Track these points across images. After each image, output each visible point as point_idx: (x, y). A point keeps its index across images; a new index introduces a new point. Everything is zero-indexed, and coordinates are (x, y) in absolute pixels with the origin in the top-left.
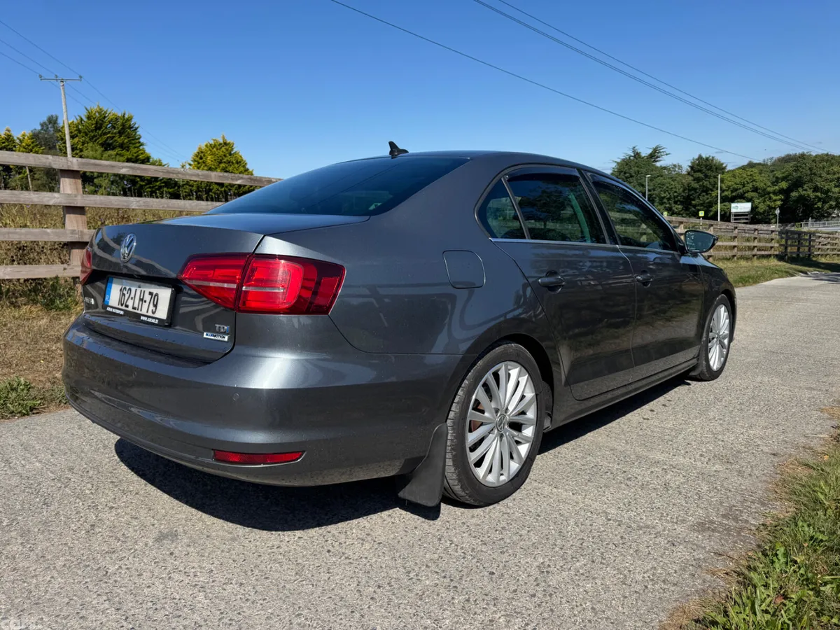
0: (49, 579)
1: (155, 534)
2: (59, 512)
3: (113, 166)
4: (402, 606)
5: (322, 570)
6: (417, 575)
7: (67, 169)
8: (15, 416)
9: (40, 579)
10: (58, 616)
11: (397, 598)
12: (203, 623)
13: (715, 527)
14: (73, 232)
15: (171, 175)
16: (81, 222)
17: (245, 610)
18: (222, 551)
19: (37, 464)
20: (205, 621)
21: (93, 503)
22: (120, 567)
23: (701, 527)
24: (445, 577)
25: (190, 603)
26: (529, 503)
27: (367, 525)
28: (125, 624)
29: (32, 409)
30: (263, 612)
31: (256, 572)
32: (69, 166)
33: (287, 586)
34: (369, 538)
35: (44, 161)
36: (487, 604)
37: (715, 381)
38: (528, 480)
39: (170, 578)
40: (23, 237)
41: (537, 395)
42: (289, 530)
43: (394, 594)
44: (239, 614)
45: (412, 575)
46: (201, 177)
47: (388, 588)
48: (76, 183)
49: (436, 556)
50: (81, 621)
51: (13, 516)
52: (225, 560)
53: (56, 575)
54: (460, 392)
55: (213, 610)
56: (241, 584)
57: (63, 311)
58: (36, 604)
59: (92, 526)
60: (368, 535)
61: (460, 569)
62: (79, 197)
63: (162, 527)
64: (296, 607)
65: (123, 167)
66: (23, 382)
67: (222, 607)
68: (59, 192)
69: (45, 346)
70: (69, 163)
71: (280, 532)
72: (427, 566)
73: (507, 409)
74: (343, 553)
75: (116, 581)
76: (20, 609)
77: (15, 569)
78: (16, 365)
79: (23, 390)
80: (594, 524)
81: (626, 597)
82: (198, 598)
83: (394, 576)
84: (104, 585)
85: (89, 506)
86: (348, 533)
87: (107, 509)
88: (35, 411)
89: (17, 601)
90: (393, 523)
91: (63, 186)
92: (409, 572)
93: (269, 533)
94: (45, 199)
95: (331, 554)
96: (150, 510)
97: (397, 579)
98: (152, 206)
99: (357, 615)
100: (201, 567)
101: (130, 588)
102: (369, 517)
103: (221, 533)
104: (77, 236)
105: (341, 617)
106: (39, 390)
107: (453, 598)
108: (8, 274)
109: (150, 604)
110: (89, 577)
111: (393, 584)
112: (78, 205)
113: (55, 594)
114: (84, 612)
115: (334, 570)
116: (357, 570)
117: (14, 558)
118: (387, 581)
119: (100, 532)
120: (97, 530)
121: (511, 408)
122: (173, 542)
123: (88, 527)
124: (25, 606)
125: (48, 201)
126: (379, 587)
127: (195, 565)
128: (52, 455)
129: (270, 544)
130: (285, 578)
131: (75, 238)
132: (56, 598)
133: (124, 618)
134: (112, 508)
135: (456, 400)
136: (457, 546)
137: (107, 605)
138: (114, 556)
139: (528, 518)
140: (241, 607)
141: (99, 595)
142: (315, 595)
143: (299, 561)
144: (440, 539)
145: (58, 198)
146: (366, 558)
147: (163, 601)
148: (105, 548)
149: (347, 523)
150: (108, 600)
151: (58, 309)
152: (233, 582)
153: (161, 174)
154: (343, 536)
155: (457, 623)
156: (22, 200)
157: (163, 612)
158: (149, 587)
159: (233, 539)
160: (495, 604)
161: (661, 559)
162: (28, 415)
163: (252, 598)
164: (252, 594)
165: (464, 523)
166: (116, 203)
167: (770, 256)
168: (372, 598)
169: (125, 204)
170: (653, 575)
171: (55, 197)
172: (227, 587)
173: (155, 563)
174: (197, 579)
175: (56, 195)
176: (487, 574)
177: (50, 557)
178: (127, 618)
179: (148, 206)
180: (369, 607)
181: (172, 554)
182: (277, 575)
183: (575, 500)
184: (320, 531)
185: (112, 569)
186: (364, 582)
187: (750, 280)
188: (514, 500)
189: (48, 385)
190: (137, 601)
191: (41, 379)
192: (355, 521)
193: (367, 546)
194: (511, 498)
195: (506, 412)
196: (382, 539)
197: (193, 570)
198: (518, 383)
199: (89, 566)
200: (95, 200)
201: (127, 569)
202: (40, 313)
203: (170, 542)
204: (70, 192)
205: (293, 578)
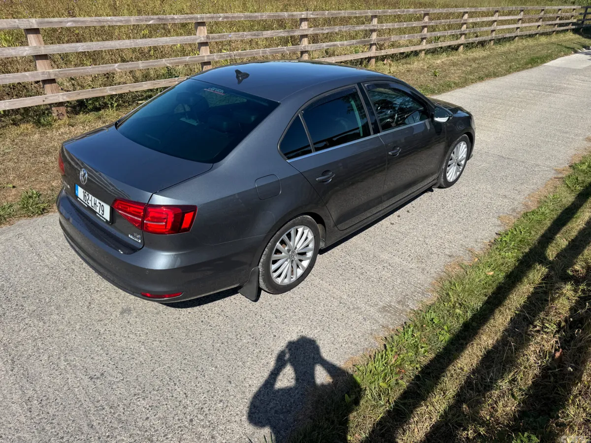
0: (74, 336)
1: (120, 310)
2: (72, 294)
3: (61, 22)
4: (231, 354)
5: (197, 333)
6: (241, 337)
7: (29, 28)
8: (35, 215)
9: (70, 336)
10: (82, 357)
11: (229, 350)
12: (144, 362)
13: (390, 310)
14: (43, 73)
15: (102, 23)
16: (46, 65)
17: (162, 355)
18: (152, 321)
19: (55, 258)
20: (145, 361)
21: (88, 287)
22: (106, 330)
23: (384, 309)
24: (253, 338)
25: (138, 351)
26: (306, 291)
27: (223, 305)
28: (110, 362)
29: (44, 209)
30: (169, 357)
31: (168, 334)
32: (31, 26)
33: (181, 342)
34: (223, 313)
35: (13, 24)
36: (268, 354)
37: (450, 188)
38: (310, 274)
39: (128, 337)
40: (11, 80)
41: (315, 237)
42: (184, 308)
43: (228, 348)
44: (159, 358)
45: (238, 337)
46: (124, 22)
47: (226, 344)
48: (38, 37)
49: (252, 325)
50: (92, 360)
51: (50, 296)
52: (153, 326)
53: (77, 334)
54: (266, 249)
55: (148, 355)
56: (161, 341)
57: (47, 127)
58: (71, 350)
59: (90, 303)
60: (222, 311)
61: (261, 333)
62: (43, 48)
63: (123, 305)
64: (184, 354)
65: (68, 22)
66: (35, 192)
67: (152, 354)
68: (27, 45)
69: (42, 159)
70: (31, 24)
71: (180, 309)
72: (247, 331)
73: (296, 248)
74: (209, 323)
75: (104, 338)
76: (65, 353)
77: (58, 330)
78: (28, 178)
79: (36, 197)
80: (333, 306)
81: (330, 351)
82: (141, 349)
83: (230, 337)
84: (99, 341)
85: (86, 289)
86: (213, 310)
87: (95, 292)
88: (45, 211)
89: (62, 348)
90: (236, 303)
91: (30, 41)
92: (237, 335)
93: (175, 309)
94: (20, 52)
95: (203, 323)
96: (116, 293)
97: (231, 339)
98: (93, 49)
99: (210, 359)
100: (143, 331)
101: (111, 342)
102: (225, 299)
103: (151, 309)
104: (46, 76)
105: (203, 360)
106: (45, 196)
107: (254, 350)
108: (8, 107)
109: (121, 351)
110: (92, 336)
111: (229, 342)
112: (43, 53)
113: (79, 345)
114: (92, 356)
115: (204, 333)
116: (214, 334)
117: (56, 322)
118: (226, 340)
119: (94, 307)
120: (92, 306)
121: (298, 247)
122: (129, 314)
123: (87, 304)
124: (67, 351)
125: (22, 53)
126: (222, 343)
127: (140, 329)
128: (62, 251)
129: (175, 317)
130: (180, 337)
131: (46, 77)
132: (79, 347)
133: (110, 359)
134: (97, 291)
135: (264, 253)
136: (263, 318)
137: (102, 352)
138: (102, 323)
139: (302, 301)
140: (160, 354)
141: (98, 346)
142: (193, 348)
143: (188, 327)
144: (256, 315)
145: (28, 50)
146: (219, 326)
147: (126, 350)
148: (97, 318)
149: (213, 303)
150: (102, 349)
151: (43, 125)
152: (157, 340)
153: (95, 23)
154: (210, 312)
155: (252, 364)
156: (5, 54)
157: (127, 356)
158: (119, 342)
159: (158, 313)
160: (271, 354)
161: (355, 329)
162: (42, 214)
163: (165, 349)
164: (165, 347)
165: (270, 304)
166: (68, 50)
167: (567, 30)
168: (218, 350)
169: (74, 49)
170: (348, 339)
171: (26, 50)
172: (154, 343)
173: (121, 328)
174: (140, 338)
175: (27, 48)
176: (272, 336)
177: (72, 323)
178: (111, 359)
179: (90, 49)
180: (216, 355)
181: (129, 322)
182: (177, 336)
183: (329, 288)
184: (199, 309)
185: (102, 331)
186: (216, 341)
187: (539, 61)
188: (299, 288)
189: (49, 192)
190: (115, 350)
191: (45, 188)
192: (217, 302)
193: (221, 318)
194: (297, 287)
195: (295, 249)
196: (228, 314)
197: (139, 333)
198: (303, 233)
199: (91, 329)
200: (53, 49)
201: (109, 331)
202: (33, 130)
203: (127, 315)
204: (35, 45)
205: (184, 338)
